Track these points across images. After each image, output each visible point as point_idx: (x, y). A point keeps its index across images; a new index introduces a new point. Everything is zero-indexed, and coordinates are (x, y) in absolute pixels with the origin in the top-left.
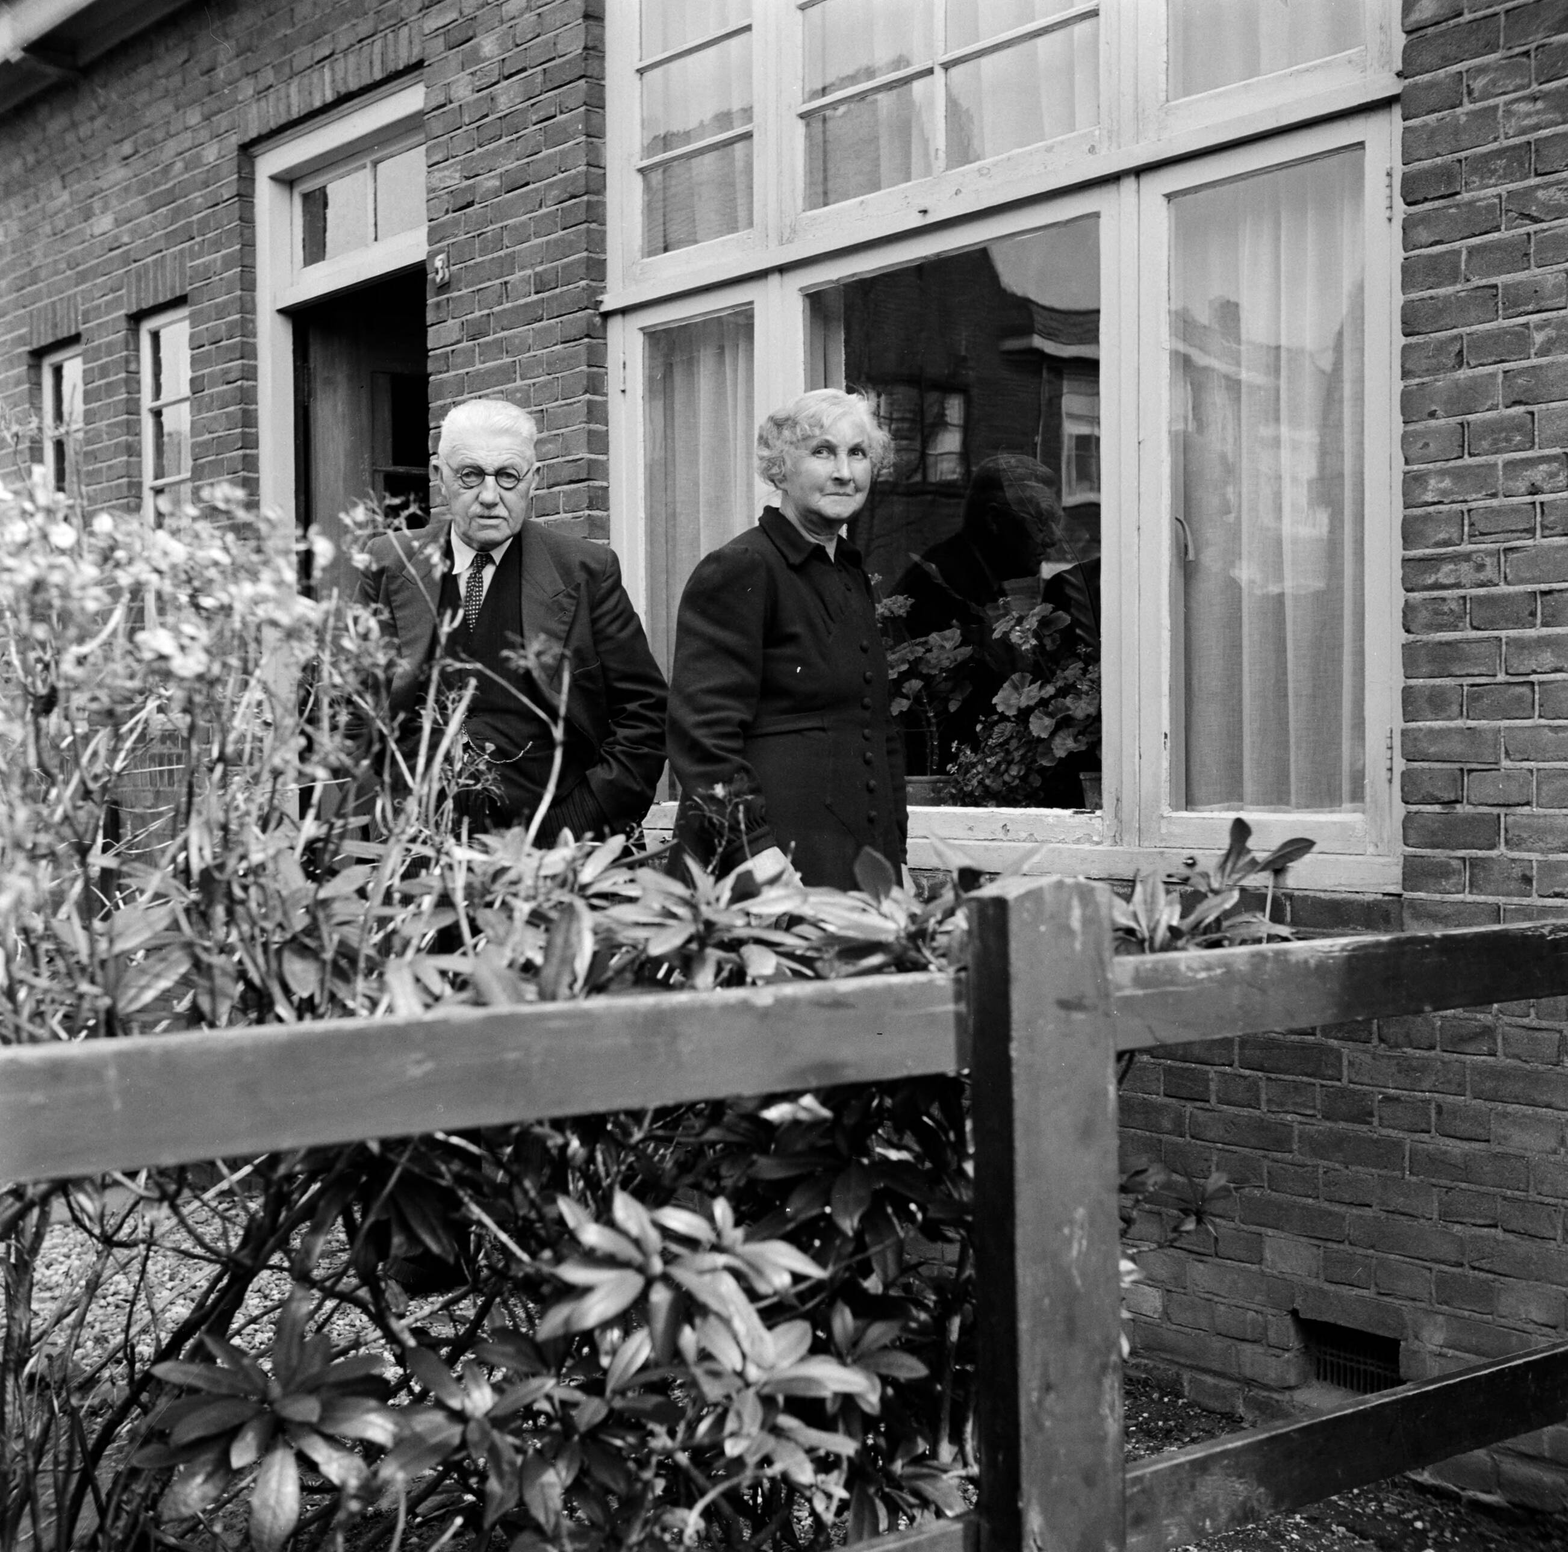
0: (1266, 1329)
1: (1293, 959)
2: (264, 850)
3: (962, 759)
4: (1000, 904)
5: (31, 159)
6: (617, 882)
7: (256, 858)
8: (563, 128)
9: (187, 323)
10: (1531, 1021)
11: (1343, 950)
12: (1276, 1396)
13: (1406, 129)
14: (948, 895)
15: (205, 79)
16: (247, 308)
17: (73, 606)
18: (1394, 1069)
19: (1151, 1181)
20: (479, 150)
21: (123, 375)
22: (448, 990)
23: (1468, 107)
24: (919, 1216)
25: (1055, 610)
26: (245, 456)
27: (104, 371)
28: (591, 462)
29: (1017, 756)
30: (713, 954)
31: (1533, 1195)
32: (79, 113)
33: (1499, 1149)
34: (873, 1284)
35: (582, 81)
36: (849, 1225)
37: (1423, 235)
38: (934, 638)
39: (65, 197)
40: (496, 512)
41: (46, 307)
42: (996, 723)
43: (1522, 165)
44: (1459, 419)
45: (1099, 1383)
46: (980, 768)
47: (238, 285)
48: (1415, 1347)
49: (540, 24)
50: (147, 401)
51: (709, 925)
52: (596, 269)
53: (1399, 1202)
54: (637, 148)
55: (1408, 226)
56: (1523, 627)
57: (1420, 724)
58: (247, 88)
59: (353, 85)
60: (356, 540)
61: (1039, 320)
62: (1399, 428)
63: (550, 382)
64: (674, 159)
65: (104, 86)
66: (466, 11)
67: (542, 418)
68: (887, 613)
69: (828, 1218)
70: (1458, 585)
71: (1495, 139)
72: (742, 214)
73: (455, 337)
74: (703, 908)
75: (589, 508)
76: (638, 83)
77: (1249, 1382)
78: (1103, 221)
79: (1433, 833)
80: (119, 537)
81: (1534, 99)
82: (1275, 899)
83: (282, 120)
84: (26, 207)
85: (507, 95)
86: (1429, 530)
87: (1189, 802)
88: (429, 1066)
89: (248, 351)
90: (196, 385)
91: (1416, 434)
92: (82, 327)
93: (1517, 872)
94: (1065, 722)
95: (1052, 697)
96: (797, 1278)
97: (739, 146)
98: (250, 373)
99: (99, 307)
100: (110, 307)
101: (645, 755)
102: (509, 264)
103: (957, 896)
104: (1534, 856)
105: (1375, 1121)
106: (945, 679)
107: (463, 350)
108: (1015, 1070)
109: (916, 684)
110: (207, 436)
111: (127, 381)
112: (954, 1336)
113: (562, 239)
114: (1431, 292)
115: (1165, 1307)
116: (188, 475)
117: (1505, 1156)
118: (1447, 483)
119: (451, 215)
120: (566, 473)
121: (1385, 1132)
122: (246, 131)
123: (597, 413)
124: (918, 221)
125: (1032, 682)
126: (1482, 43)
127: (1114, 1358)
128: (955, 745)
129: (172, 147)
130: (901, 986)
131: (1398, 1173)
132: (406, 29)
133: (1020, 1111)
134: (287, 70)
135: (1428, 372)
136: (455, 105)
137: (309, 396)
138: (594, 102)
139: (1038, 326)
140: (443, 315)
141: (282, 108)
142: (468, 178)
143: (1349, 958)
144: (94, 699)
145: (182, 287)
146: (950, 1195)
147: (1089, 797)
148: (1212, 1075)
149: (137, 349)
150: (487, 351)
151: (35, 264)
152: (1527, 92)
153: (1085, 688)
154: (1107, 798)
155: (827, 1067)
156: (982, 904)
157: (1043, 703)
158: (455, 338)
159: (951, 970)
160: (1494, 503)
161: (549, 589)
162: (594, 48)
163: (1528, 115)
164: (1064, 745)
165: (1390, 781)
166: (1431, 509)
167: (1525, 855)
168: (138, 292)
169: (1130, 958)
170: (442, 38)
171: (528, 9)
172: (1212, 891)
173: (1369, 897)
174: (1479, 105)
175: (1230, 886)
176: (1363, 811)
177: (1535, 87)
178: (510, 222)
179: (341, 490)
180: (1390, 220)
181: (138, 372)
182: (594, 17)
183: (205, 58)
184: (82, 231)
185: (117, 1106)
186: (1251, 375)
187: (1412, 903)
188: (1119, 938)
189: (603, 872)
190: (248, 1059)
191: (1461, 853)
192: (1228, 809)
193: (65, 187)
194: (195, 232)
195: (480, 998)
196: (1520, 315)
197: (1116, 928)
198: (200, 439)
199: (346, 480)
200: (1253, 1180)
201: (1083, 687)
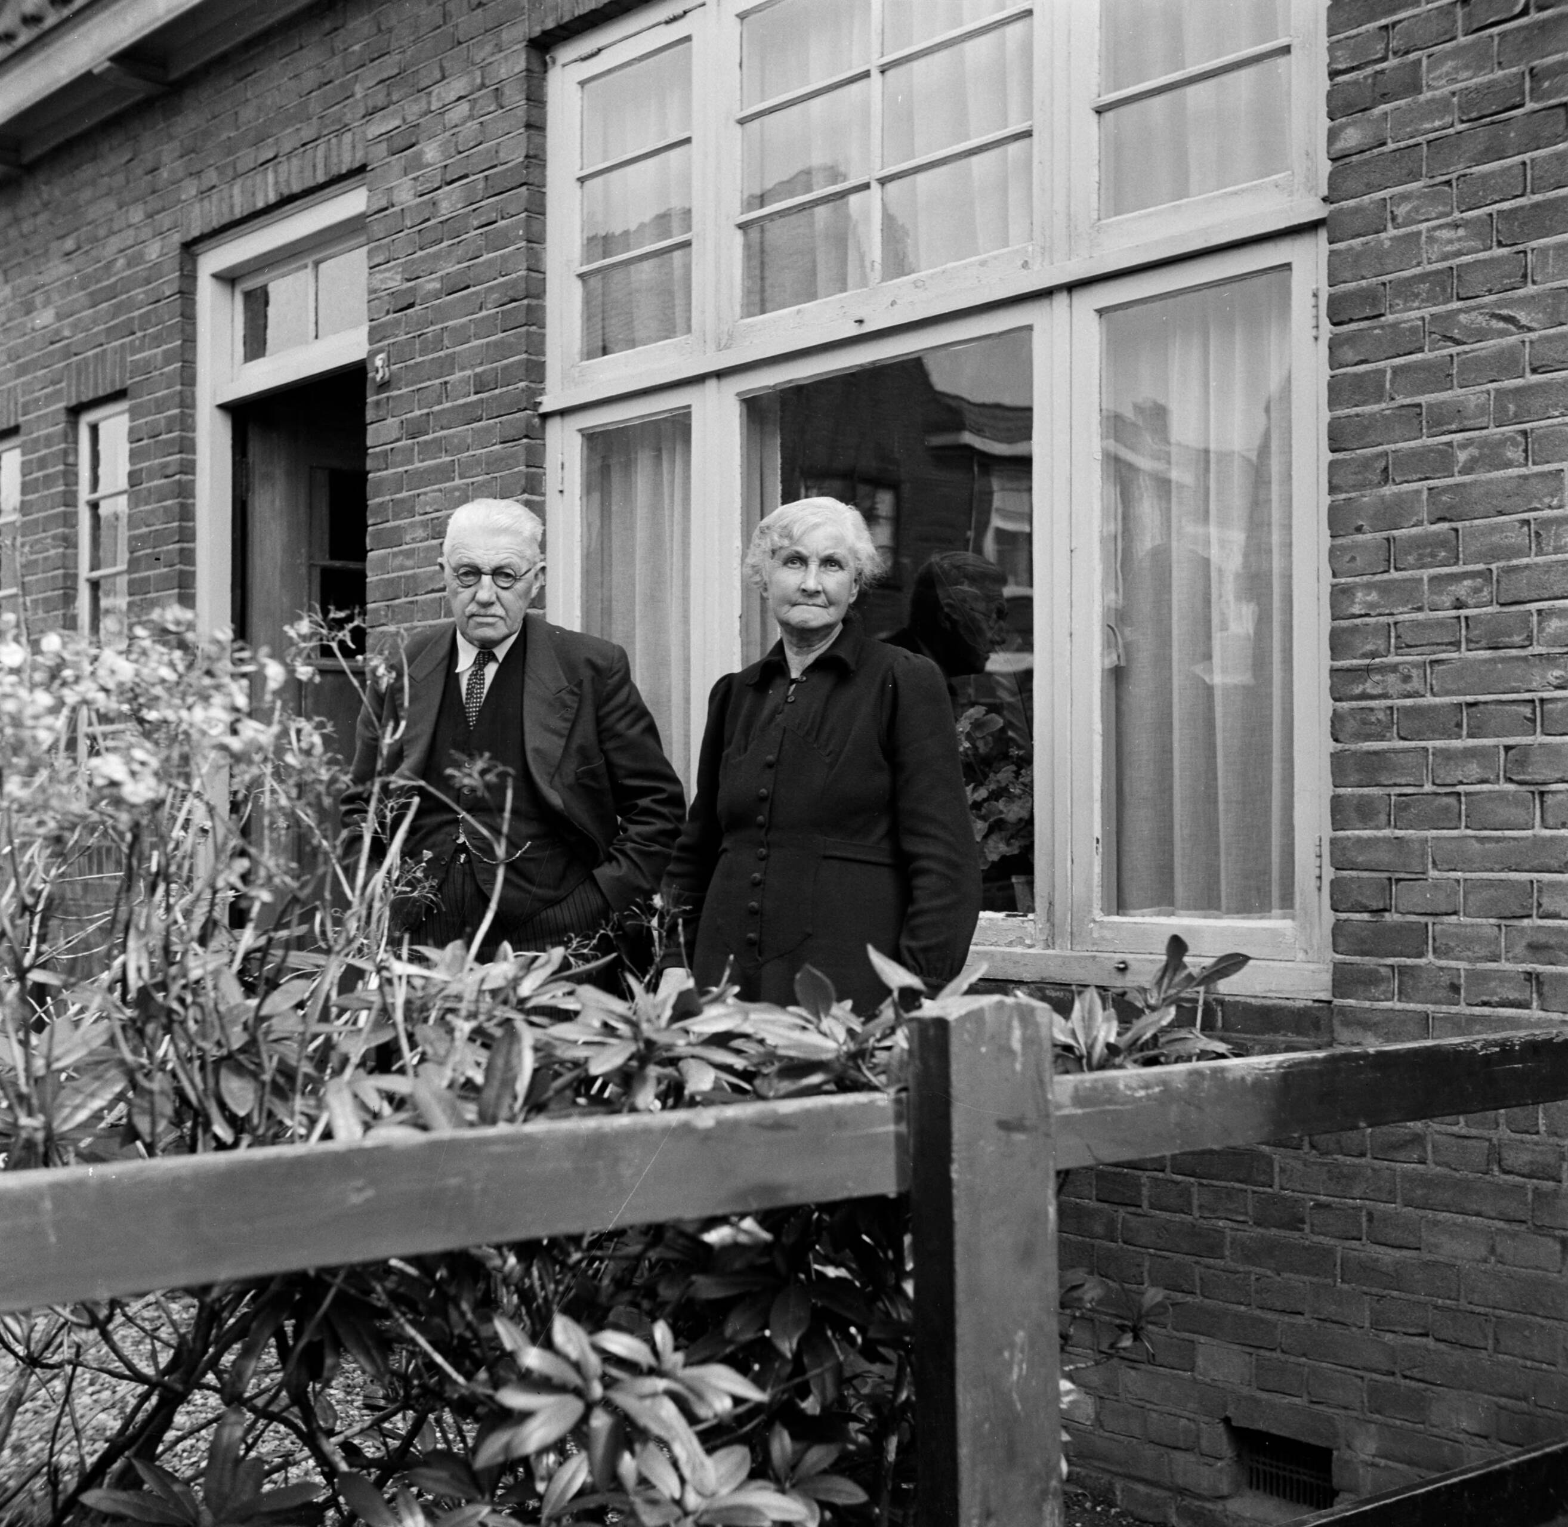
0: (1198, 1437)
1: (1230, 1076)
2: (203, 965)
4: (941, 1024)
6: (557, 996)
7: (195, 974)
8: (504, 233)
9: (126, 416)
10: (1461, 1128)
11: (1279, 1066)
12: (1209, 1505)
13: (1332, 253)
14: (889, 1014)
15: (149, 177)
16: (187, 403)
18: (1325, 1177)
19: (1087, 1297)
20: (420, 253)
21: (61, 467)
22: (387, 1109)
23: (1392, 232)
24: (859, 1340)
25: (988, 712)
26: (182, 550)
27: (42, 463)
30: (653, 1071)
31: (1463, 1304)
32: (23, 208)
33: (1428, 1257)
34: (810, 1405)
35: (524, 188)
36: (787, 1347)
37: (1348, 354)
39: (7, 290)
40: (491, 611)
43: (1444, 290)
44: (1385, 534)
45: (1040, 1509)
47: (178, 380)
48: (1347, 1457)
49: (482, 132)
50: (84, 493)
51: (650, 1043)
52: (536, 371)
53: (1331, 1309)
54: (577, 253)
55: (1334, 345)
56: (1450, 737)
57: (1349, 833)
58: (190, 189)
59: (296, 188)
60: (299, 653)
61: (970, 417)
62: (1326, 542)
63: (489, 482)
64: (613, 265)
65: (47, 183)
66: (409, 119)
69: (768, 1340)
70: (1385, 696)
71: (1419, 264)
72: (680, 322)
73: (395, 435)
74: (645, 1026)
76: (578, 192)
77: (1182, 1491)
78: (1036, 335)
79: (1363, 941)
80: (66, 655)
81: (1456, 226)
82: (1206, 1003)
83: (226, 219)
85: (449, 201)
86: (1357, 641)
87: (1120, 904)
88: (370, 1193)
89: (187, 446)
90: (134, 478)
91: (1344, 549)
92: (21, 419)
93: (1445, 980)
94: (997, 826)
95: (985, 800)
96: (737, 1401)
97: (677, 254)
98: (189, 468)
99: (37, 400)
100: (49, 399)
101: (656, 853)
102: (449, 364)
103: (898, 1015)
104: (1462, 965)
105: (1307, 1228)
107: (403, 449)
108: (955, 1191)
110: (144, 530)
111: (65, 473)
112: (891, 1457)
113: (501, 342)
114: (1358, 410)
115: (1098, 1414)
116: (124, 567)
117: (1435, 1263)
118: (1373, 596)
119: (391, 316)
121: (1316, 1239)
122: (188, 231)
124: (854, 331)
126: (1405, 172)
127: (1054, 1483)
129: (114, 244)
130: (842, 1108)
131: (1329, 1281)
132: (349, 134)
133: (960, 1234)
134: (230, 171)
135: (1354, 487)
136: (397, 209)
137: (247, 490)
138: (533, 208)
139: (967, 422)
140: (382, 413)
141: (225, 208)
142: (409, 280)
143: (1285, 1076)
144: (41, 823)
145: (122, 381)
146: (888, 1314)
148: (1144, 1180)
149: (76, 441)
150: (426, 450)
152: (1449, 219)
153: (1018, 791)
155: (767, 1190)
156: (923, 1024)
158: (394, 437)
159: (892, 1091)
160: (1420, 616)
161: (552, 686)
162: (535, 157)
163: (1450, 242)
164: (997, 849)
165: (1319, 889)
166: (1358, 621)
167: (1453, 964)
168: (78, 385)
169: (1069, 1077)
170: (384, 145)
171: (471, 117)
172: (1149, 1007)
173: (1300, 1004)
174: (1403, 231)
175: (1167, 1002)
176: (1293, 918)
177: (1457, 215)
178: (450, 323)
179: (278, 584)
180: (1316, 338)
181: (76, 465)
182: (536, 126)
183: (149, 158)
184: (23, 324)
185: (53, 1239)
186: (1181, 475)
187: (1342, 1010)
188: (1058, 1057)
189: (542, 986)
190: (187, 1188)
191: (1390, 961)
192: (1159, 914)
193: (6, 281)
194: (136, 327)
195: (421, 1121)
196: (1443, 434)
197: (1055, 1046)
198: (137, 532)
199: (282, 574)
200: (1186, 1287)
201: (1015, 790)
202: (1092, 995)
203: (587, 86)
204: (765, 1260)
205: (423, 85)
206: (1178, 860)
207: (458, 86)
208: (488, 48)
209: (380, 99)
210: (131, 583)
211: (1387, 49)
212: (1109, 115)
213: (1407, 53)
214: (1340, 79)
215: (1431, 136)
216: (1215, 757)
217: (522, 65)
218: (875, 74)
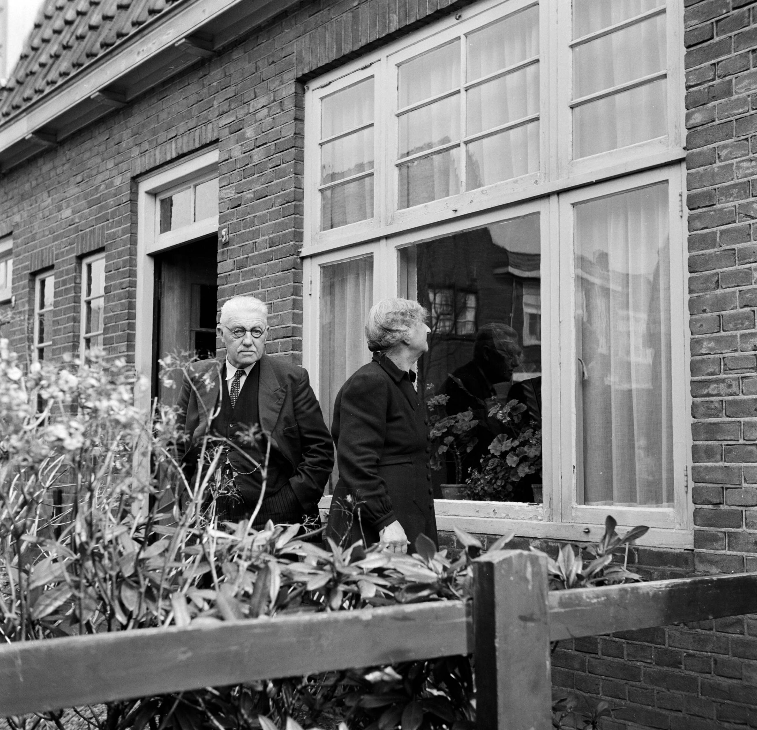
1: (641, 592)
2: (112, 533)
3: (473, 476)
4: (490, 565)
5: (34, 183)
6: (296, 548)
7: (109, 537)
8: (284, 170)
9: (104, 260)
11: (666, 587)
13: (688, 174)
14: (463, 558)
15: (116, 147)
16: (133, 253)
17: (13, 414)
18: (692, 640)
19: (569, 705)
20: (244, 180)
21: (73, 285)
22: (206, 606)
23: (718, 164)
25: (519, 403)
26: (129, 323)
27: (64, 283)
28: (293, 327)
29: (500, 475)
30: (342, 587)
32: (58, 162)
33: (747, 683)
35: (293, 149)
37: (698, 224)
38: (460, 415)
39: (49, 200)
40: (250, 349)
41: (38, 252)
42: (490, 459)
43: (745, 192)
44: (718, 313)
46: (482, 481)
47: (129, 242)
49: (274, 122)
50: (84, 297)
51: (339, 574)
52: (298, 236)
53: (696, 709)
54: (319, 179)
55: (690, 220)
56: (752, 416)
57: (701, 464)
58: (136, 151)
59: (185, 150)
60: (166, 373)
61: (511, 259)
62: (688, 317)
63: (275, 290)
64: (336, 185)
65: (69, 150)
66: (239, 117)
67: (271, 307)
68: (436, 403)
70: (718, 395)
71: (732, 179)
72: (368, 211)
73: (231, 267)
74: (337, 565)
75: (292, 350)
76: (320, 150)
78: (542, 217)
79: (709, 519)
80: (43, 373)
81: (751, 161)
82: (629, 550)
83: (152, 166)
84: (31, 205)
85: (258, 155)
86: (704, 368)
87: (586, 500)
88: (189, 654)
89: (132, 274)
90: (107, 290)
91: (697, 321)
92: (55, 262)
93: (752, 539)
94: (524, 459)
95: (517, 446)
97: (367, 179)
98: (133, 284)
99: (63, 252)
100: (68, 252)
101: (319, 471)
102: (257, 233)
103: (468, 560)
105: (683, 667)
106: (465, 436)
107: (234, 274)
108: (497, 654)
109: (451, 439)
110: (112, 314)
111: (75, 288)
113: (282, 222)
114: (703, 252)
116: (102, 332)
117: (750, 687)
118: (712, 344)
119: (230, 210)
120: (281, 334)
121: (688, 672)
122: (134, 171)
123: (297, 305)
124: (452, 215)
125: (508, 439)
126: (724, 134)
128: (469, 469)
129: (100, 177)
130: (439, 608)
131: (695, 694)
132: (211, 125)
133: (500, 676)
134: (155, 143)
135: (702, 290)
136: (233, 159)
137: (161, 295)
138: (299, 158)
139: (510, 262)
140: (225, 257)
141: (152, 160)
142: (238, 193)
143: (670, 592)
145: (102, 243)
146: (465, 716)
147: (536, 496)
148: (599, 640)
149: (80, 272)
150: (245, 274)
151: (34, 232)
152: (747, 157)
153: (534, 442)
154: (545, 498)
155: (399, 652)
156: (481, 565)
157: (513, 449)
158: (230, 269)
159: (465, 600)
160: (736, 354)
161: (272, 388)
162: (299, 134)
163: (748, 168)
164: (524, 471)
165: (687, 492)
166: (705, 357)
168: (82, 245)
169: (557, 592)
170: (228, 129)
171: (269, 115)
172: (598, 555)
173: (677, 551)
174: (724, 163)
175: (608, 552)
176: (673, 507)
177: (751, 155)
178: (258, 214)
179: (175, 340)
180: (681, 217)
181: (80, 283)
182: (299, 119)
183: (117, 138)
184: (56, 217)
185: (21, 680)
186: (614, 286)
187: (699, 555)
188: (551, 581)
189: (288, 543)
190: (93, 652)
191: (724, 529)
192: (605, 504)
193: (49, 196)
194: (110, 218)
195: (220, 614)
196: (746, 263)
197: (549, 575)
198: (108, 315)
199: (177, 335)
200: (621, 696)
201: (533, 442)
202: (569, 548)
203: (324, 100)
204: (401, 686)
205: (246, 101)
206: (615, 477)
207: (262, 101)
208: (277, 83)
209: (225, 108)
210: (105, 339)
211: (715, 75)
212: (577, 109)
213: (725, 76)
214: (691, 90)
215: (738, 117)
216: (633, 425)
217: (293, 90)
218: (463, 92)
